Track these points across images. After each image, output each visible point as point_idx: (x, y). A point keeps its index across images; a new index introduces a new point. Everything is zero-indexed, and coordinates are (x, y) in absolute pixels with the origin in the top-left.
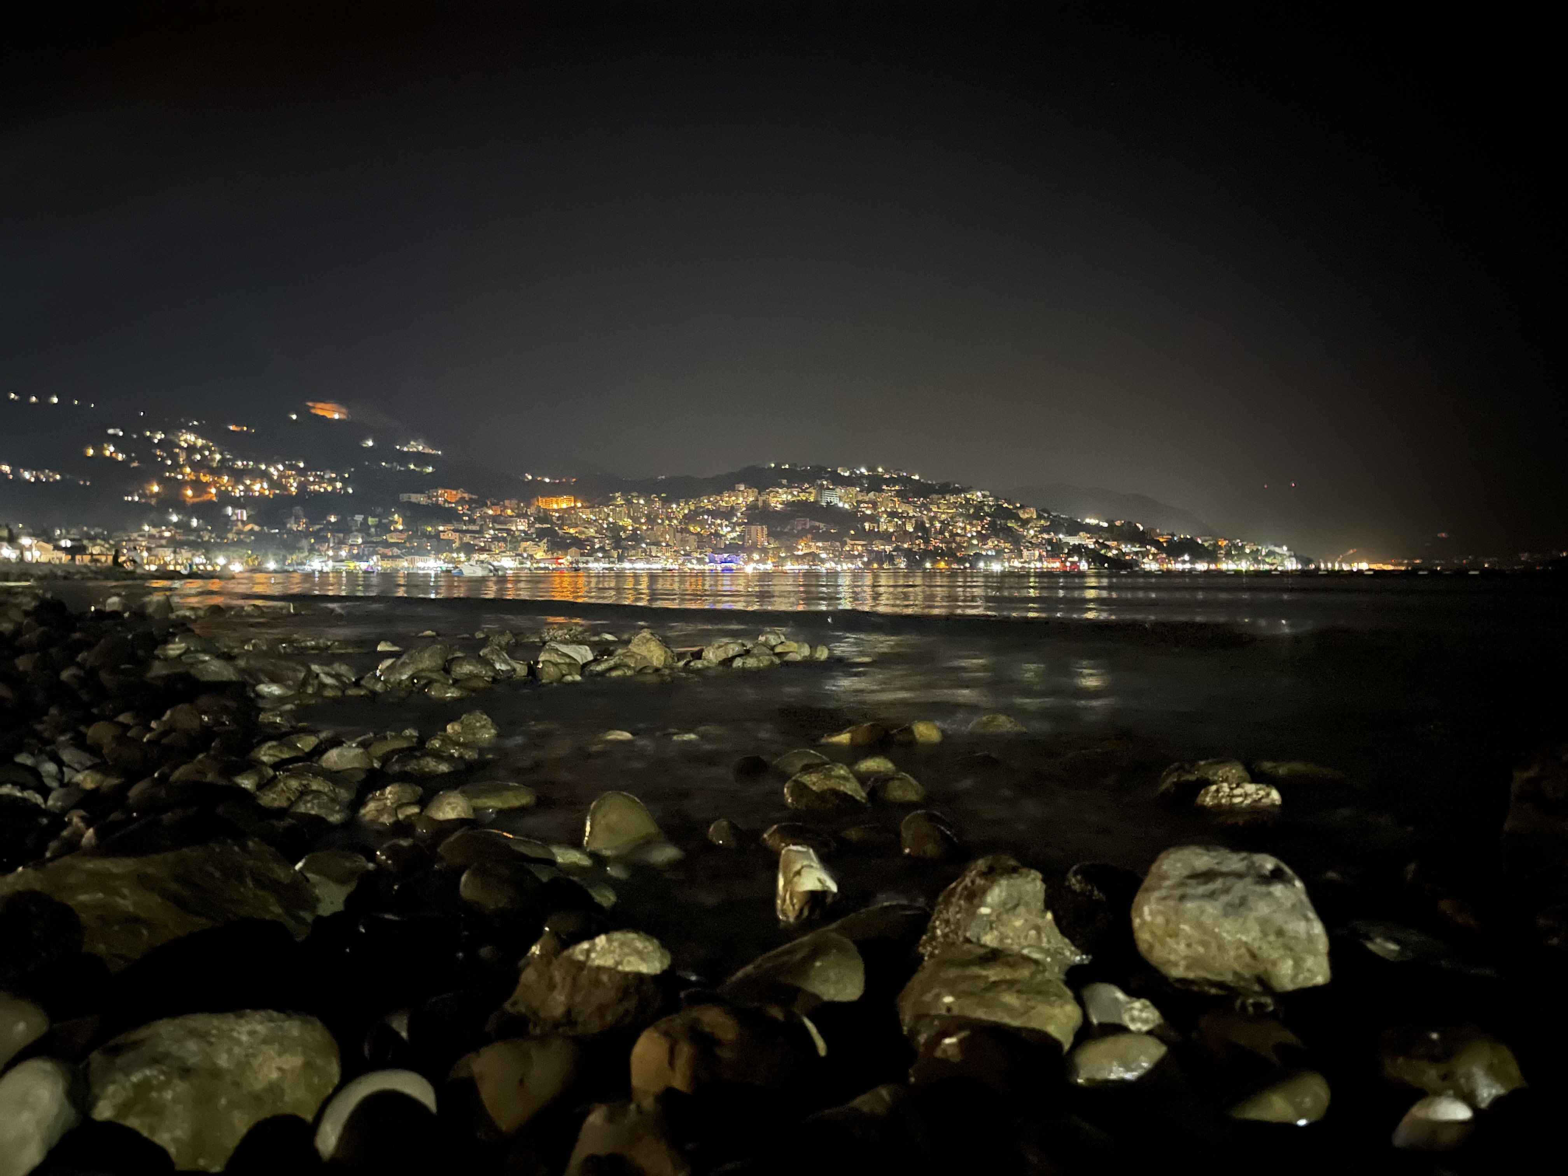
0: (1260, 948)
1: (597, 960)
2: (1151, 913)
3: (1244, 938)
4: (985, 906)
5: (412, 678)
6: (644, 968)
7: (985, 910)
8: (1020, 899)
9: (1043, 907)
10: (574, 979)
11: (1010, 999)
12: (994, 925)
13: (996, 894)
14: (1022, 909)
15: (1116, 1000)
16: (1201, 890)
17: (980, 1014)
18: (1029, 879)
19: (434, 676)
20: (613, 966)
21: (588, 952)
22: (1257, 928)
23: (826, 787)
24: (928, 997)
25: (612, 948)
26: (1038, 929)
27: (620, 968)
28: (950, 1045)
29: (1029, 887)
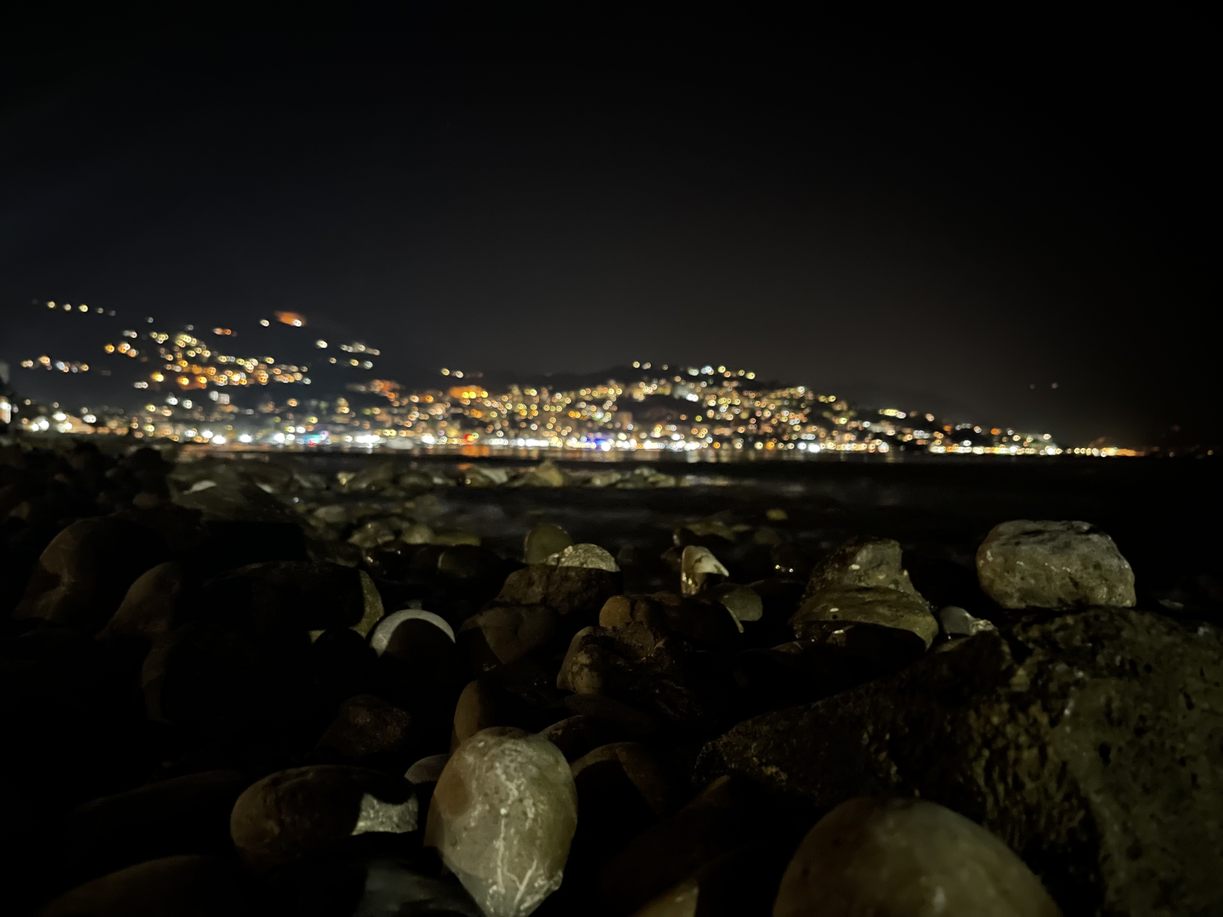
0: (1082, 577)
1: (566, 562)
2: (992, 555)
3: (1069, 570)
4: (855, 563)
5: (370, 486)
6: (603, 566)
7: (855, 567)
8: (882, 561)
9: (900, 567)
10: (548, 577)
11: (883, 610)
12: (862, 578)
13: (864, 555)
14: (884, 567)
15: (966, 618)
16: (1032, 539)
17: (860, 619)
18: (890, 545)
19: (387, 485)
20: (580, 566)
21: (558, 559)
22: (1079, 563)
24: (818, 609)
25: (578, 554)
26: (896, 582)
27: (585, 566)
28: (839, 635)
29: (890, 551)
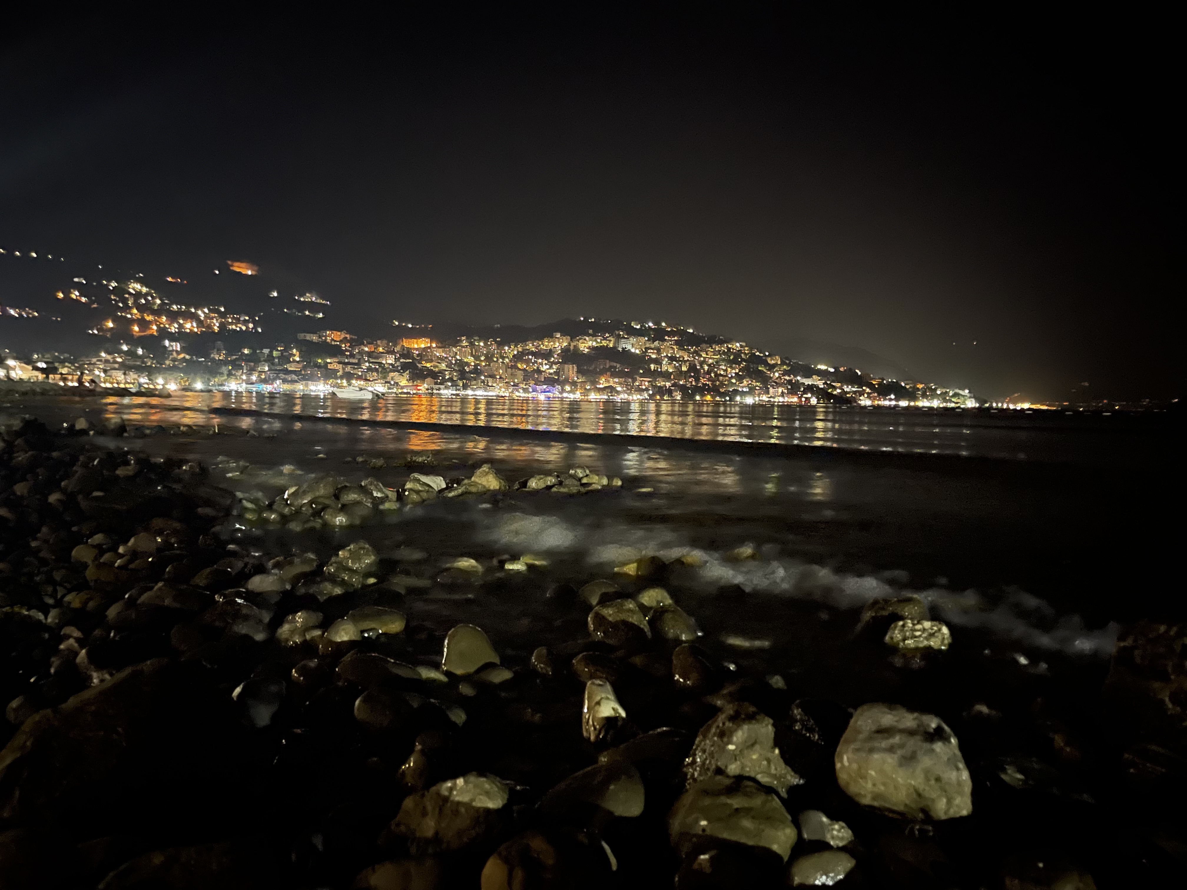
0: (924, 790)
1: (457, 797)
2: (848, 760)
3: (913, 782)
4: (732, 744)
5: (311, 503)
6: (490, 805)
7: (731, 747)
8: (757, 739)
9: (772, 744)
10: (440, 809)
11: (747, 823)
12: (737, 758)
13: (740, 735)
14: (757, 747)
15: (822, 822)
16: (884, 744)
17: (725, 835)
18: (764, 725)
19: (327, 502)
20: (468, 802)
21: (451, 789)
22: (922, 776)
23: (618, 619)
24: (689, 820)
25: (468, 788)
26: (769, 761)
27: (474, 804)
28: (704, 860)
29: (763, 730)
